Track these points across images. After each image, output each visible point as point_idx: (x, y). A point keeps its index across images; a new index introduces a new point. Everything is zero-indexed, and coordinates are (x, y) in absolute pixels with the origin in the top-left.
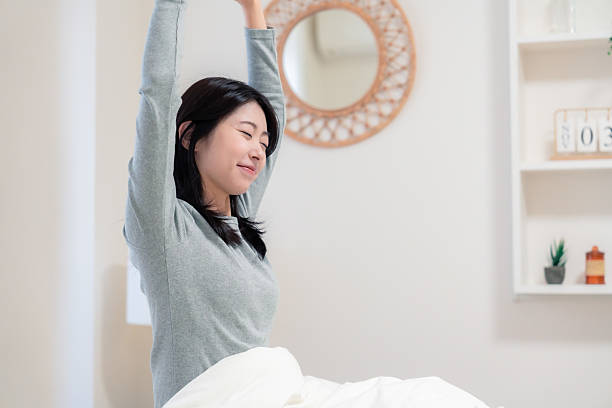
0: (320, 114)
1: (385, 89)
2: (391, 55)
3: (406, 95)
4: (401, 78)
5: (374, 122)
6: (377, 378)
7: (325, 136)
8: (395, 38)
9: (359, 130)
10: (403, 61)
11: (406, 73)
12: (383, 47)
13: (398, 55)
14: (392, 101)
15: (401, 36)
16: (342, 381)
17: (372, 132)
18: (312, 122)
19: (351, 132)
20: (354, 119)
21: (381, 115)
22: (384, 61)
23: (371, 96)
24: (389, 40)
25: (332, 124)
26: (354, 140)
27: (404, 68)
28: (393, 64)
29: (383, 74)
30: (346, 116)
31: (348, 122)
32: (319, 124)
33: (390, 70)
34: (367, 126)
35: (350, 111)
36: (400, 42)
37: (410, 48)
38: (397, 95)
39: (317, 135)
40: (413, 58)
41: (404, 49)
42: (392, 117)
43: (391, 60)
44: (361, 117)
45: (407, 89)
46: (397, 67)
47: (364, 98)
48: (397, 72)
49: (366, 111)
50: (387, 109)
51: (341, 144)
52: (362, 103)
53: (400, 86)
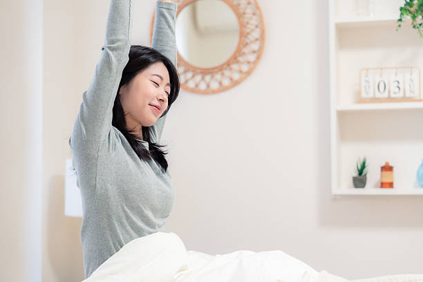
0: (199, 71)
1: (244, 54)
2: (248, 30)
3: (258, 58)
4: (255, 46)
5: (236, 76)
6: (238, 252)
7: (203, 86)
8: (251, 19)
9: (226, 82)
10: (256, 34)
11: (258, 43)
12: (242, 25)
13: (252, 30)
14: (249, 62)
15: (255, 17)
16: (214, 254)
17: (235, 83)
18: (193, 76)
19: (220, 83)
20: (223, 74)
21: (241, 72)
22: (243, 35)
23: (234, 59)
24: (246, 20)
25: (208, 78)
26: (222, 89)
27: (257, 40)
28: (249, 36)
29: (243, 44)
30: (217, 73)
31: (218, 76)
32: (198, 78)
33: (247, 41)
34: (231, 79)
35: (220, 69)
36: (254, 21)
37: (261, 26)
38: (252, 58)
39: (197, 86)
40: (263, 32)
41: (257, 27)
42: (249, 73)
43: (248, 34)
44: (227, 73)
45: (259, 54)
46: (252, 39)
47: (230, 60)
48: (252, 42)
49: (231, 69)
50: (245, 68)
51: (214, 92)
52: (228, 64)
53: (254, 52)
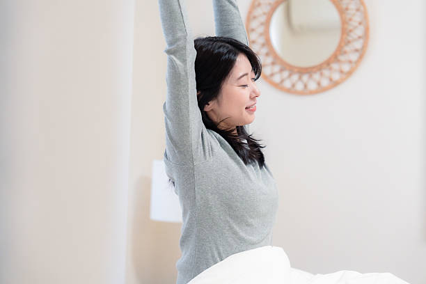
0: (296, 70)
1: (345, 53)
2: (351, 28)
3: (361, 57)
4: (358, 45)
5: (336, 77)
7: (300, 87)
8: (354, 15)
9: (325, 83)
10: (359, 32)
11: (361, 41)
12: (344, 22)
13: (356, 27)
14: (350, 62)
15: (358, 13)
17: (335, 84)
18: (290, 75)
19: (319, 84)
20: (321, 74)
21: (341, 72)
22: (345, 31)
23: (335, 58)
24: (348, 17)
25: (305, 78)
26: (321, 90)
27: (360, 37)
28: (352, 34)
29: (344, 42)
30: (315, 72)
31: (317, 76)
32: (295, 77)
33: (350, 39)
34: (331, 80)
35: (319, 68)
36: (357, 18)
37: (365, 23)
38: (354, 57)
39: (293, 85)
40: (367, 30)
41: (360, 23)
42: (350, 73)
43: (351, 31)
44: (326, 72)
45: (362, 52)
46: (355, 37)
47: (330, 59)
48: (355, 40)
49: (331, 69)
50: (346, 68)
51: (312, 93)
52: (328, 63)
53: (357, 50)
